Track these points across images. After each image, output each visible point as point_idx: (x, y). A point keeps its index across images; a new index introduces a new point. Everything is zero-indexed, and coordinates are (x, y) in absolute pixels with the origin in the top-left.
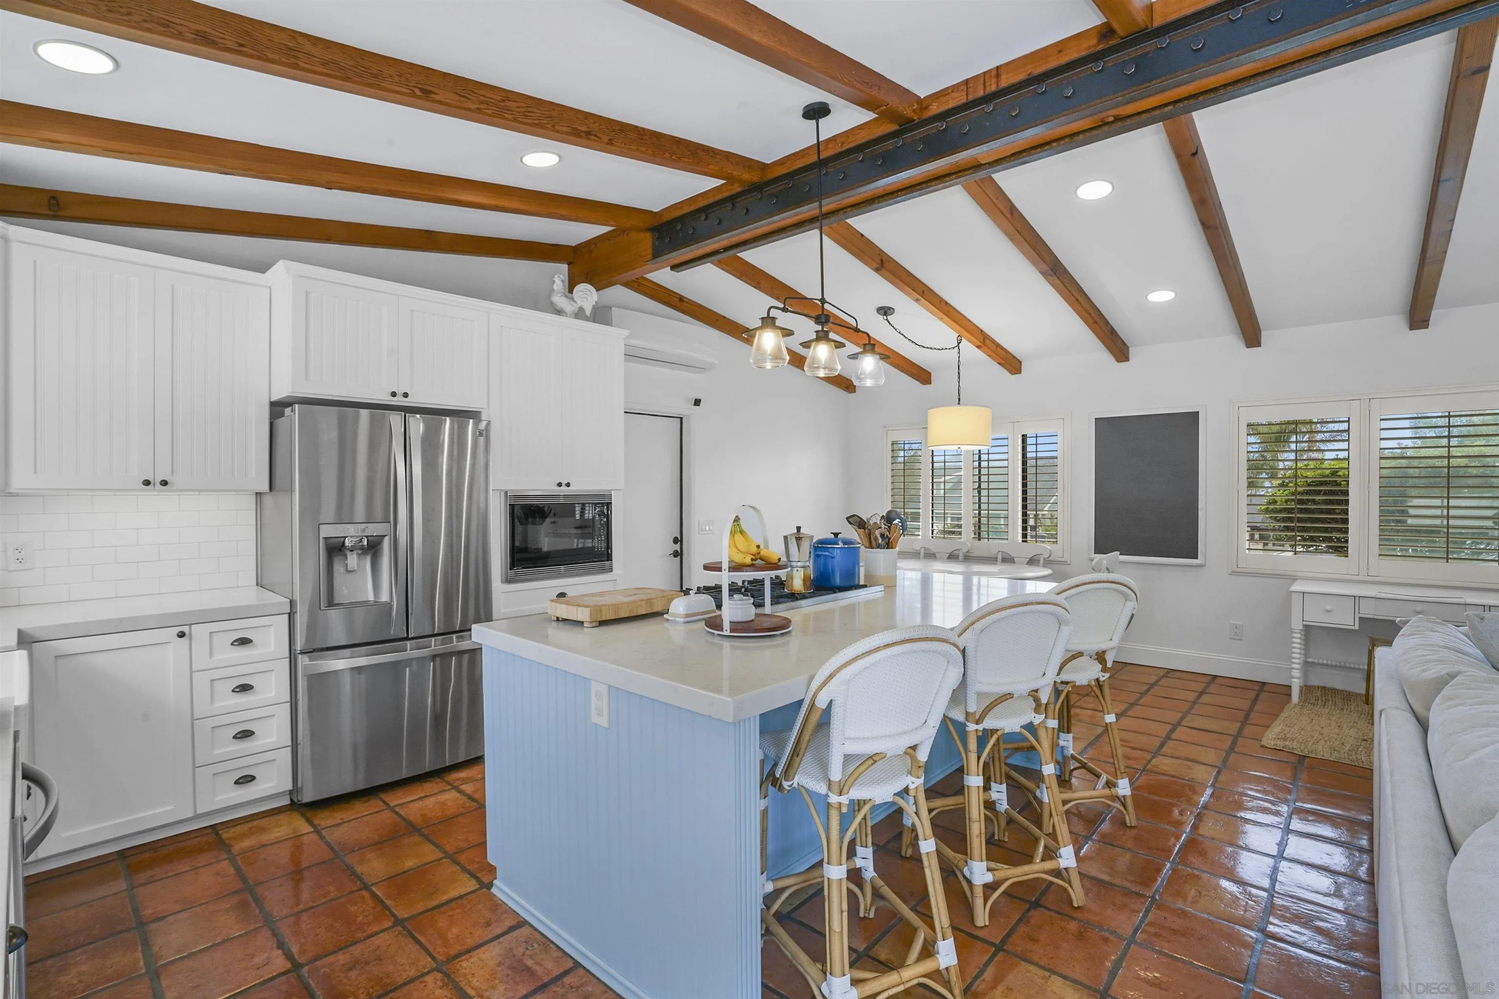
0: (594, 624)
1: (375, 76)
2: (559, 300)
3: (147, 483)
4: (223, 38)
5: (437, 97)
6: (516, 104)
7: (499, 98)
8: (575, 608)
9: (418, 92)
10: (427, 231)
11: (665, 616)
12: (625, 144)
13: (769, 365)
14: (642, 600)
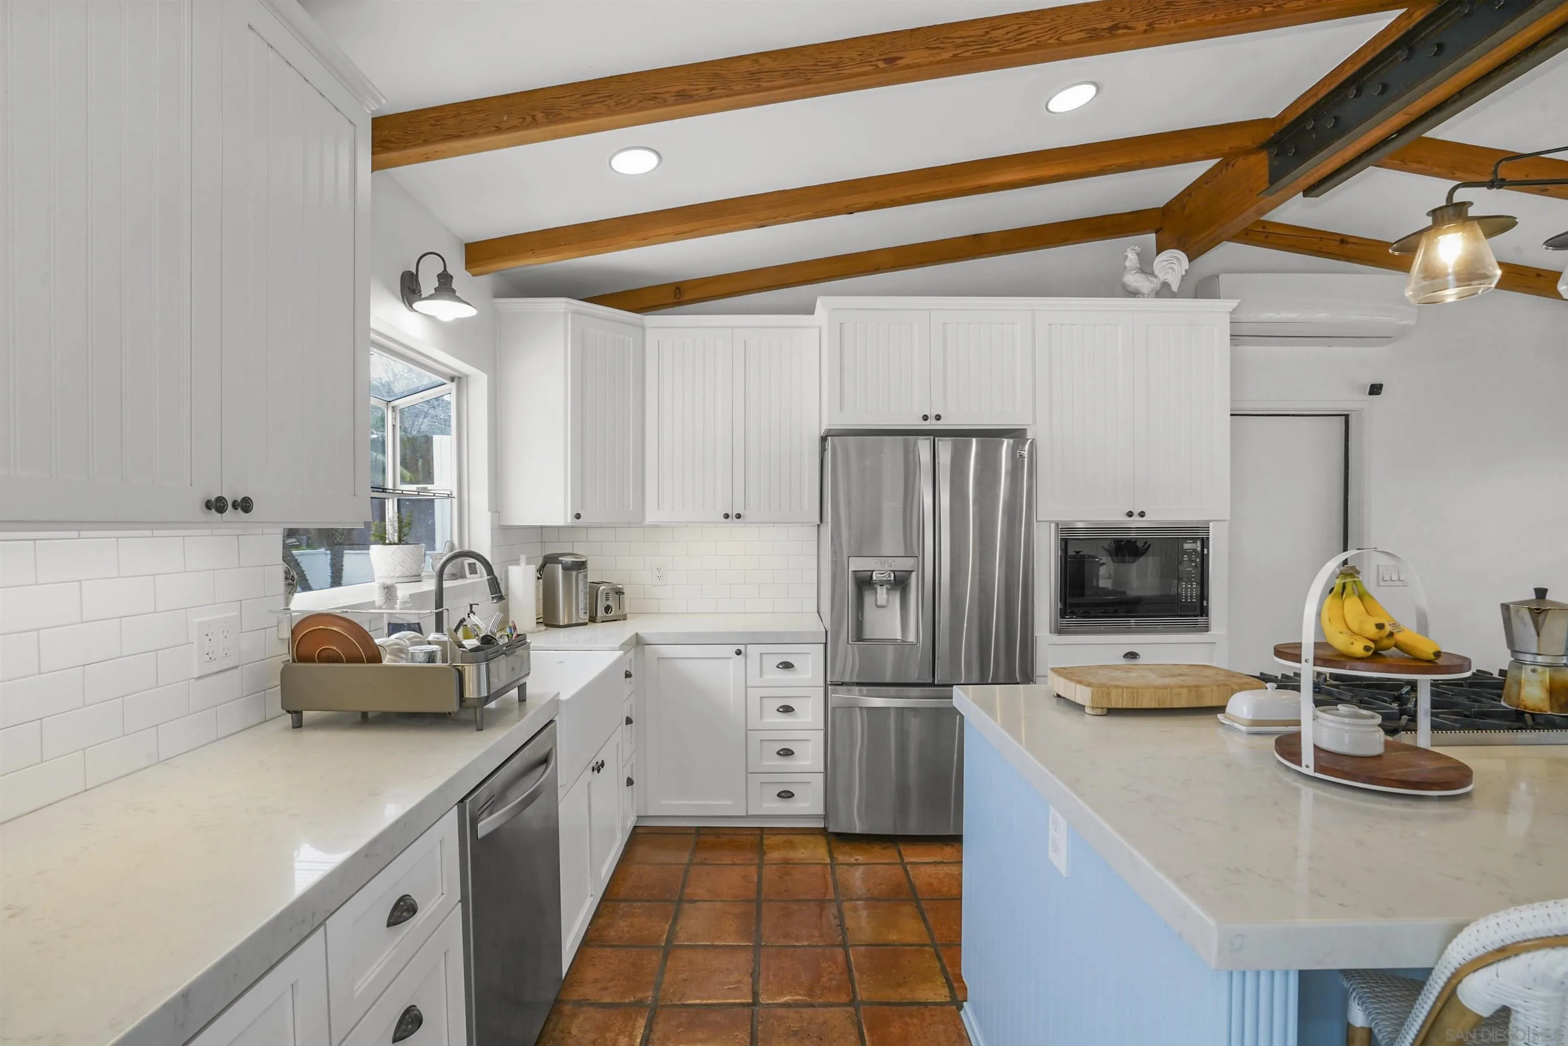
0: (1099, 711)
1: (835, 66)
2: (1133, 279)
3: (727, 516)
4: (697, 90)
5: (902, 62)
6: (1006, 30)
7: (981, 32)
8: (1073, 684)
9: (882, 65)
10: (975, 236)
11: (1220, 716)
12: (1176, 22)
13: (1451, 295)
14: (1182, 687)
